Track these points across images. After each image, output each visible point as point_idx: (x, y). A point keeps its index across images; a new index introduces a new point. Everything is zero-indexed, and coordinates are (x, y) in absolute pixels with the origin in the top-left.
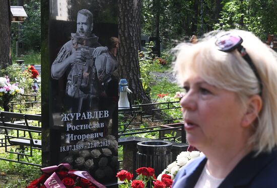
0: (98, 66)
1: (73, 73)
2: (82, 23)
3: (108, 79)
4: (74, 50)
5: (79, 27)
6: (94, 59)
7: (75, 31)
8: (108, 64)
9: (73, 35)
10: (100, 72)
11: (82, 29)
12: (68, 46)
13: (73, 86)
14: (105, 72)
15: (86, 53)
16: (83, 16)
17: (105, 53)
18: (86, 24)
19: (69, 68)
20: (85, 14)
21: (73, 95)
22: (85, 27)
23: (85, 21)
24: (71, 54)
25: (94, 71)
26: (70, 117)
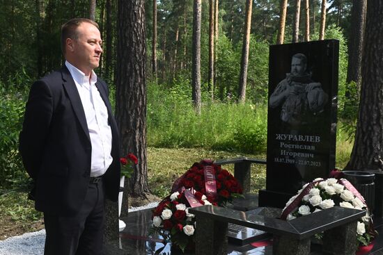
0: (310, 98)
1: (287, 103)
2: (297, 65)
3: (321, 109)
4: (288, 86)
5: (293, 68)
6: (307, 93)
7: (290, 72)
8: (320, 97)
9: (287, 74)
10: (313, 104)
11: (296, 69)
12: (283, 83)
13: (286, 114)
14: (317, 103)
15: (299, 88)
16: (297, 59)
17: (318, 89)
18: (299, 65)
19: (284, 99)
20: (300, 57)
21: (286, 120)
22: (299, 68)
23: (299, 63)
24: (285, 89)
25: (306, 102)
26: (283, 137)
